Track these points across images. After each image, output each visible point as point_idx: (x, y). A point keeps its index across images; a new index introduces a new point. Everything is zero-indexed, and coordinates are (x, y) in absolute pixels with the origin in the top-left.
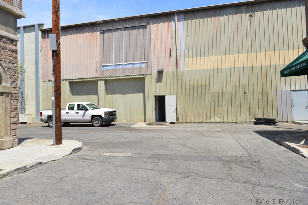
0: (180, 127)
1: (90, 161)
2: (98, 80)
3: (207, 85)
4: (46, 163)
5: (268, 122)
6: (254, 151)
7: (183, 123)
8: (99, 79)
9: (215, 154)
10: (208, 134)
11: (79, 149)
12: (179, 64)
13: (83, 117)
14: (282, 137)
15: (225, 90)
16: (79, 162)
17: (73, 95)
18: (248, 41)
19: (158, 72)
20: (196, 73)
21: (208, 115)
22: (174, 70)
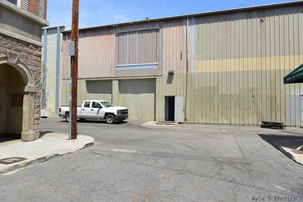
0: (188, 128)
1: (100, 155)
2: (112, 80)
3: (216, 87)
4: (62, 155)
5: (275, 126)
6: (250, 153)
7: (191, 123)
8: (114, 78)
9: (212, 155)
10: (211, 135)
11: (91, 144)
12: (189, 67)
13: (98, 114)
14: (282, 142)
15: (233, 93)
16: (90, 156)
17: (89, 93)
18: (258, 45)
19: (169, 73)
20: (206, 76)
21: (216, 117)
22: (184, 73)
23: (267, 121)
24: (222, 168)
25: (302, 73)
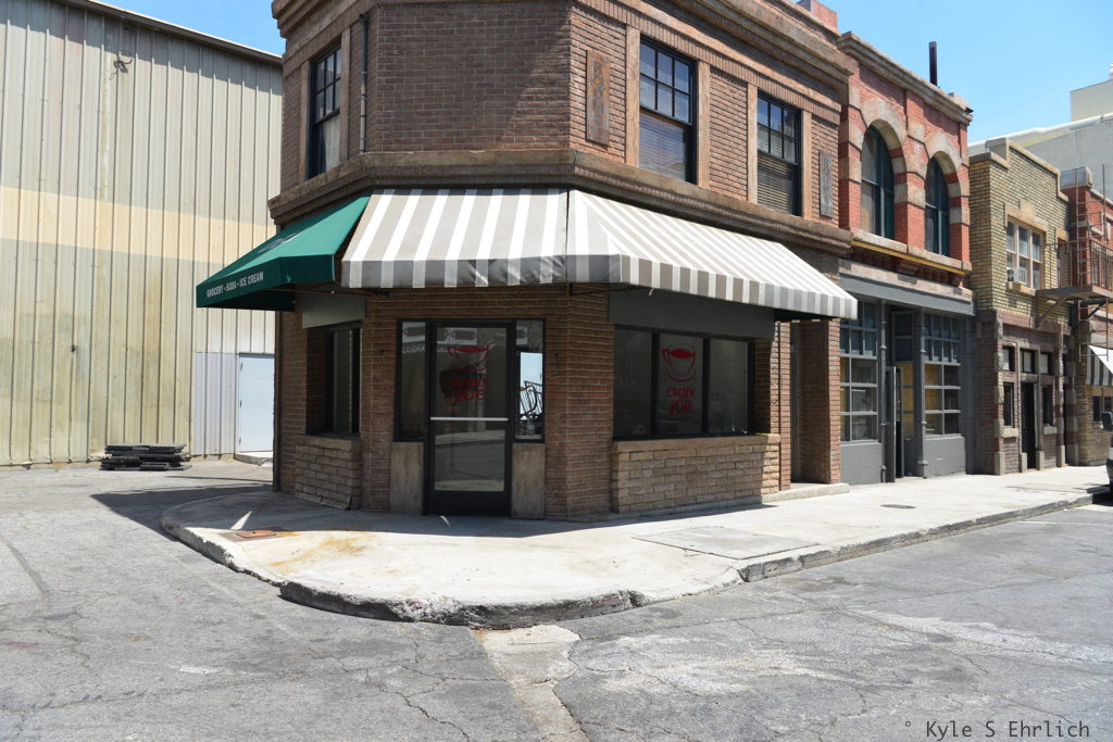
5: (154, 460)
6: (68, 573)
23: (126, 444)
25: (260, 276)
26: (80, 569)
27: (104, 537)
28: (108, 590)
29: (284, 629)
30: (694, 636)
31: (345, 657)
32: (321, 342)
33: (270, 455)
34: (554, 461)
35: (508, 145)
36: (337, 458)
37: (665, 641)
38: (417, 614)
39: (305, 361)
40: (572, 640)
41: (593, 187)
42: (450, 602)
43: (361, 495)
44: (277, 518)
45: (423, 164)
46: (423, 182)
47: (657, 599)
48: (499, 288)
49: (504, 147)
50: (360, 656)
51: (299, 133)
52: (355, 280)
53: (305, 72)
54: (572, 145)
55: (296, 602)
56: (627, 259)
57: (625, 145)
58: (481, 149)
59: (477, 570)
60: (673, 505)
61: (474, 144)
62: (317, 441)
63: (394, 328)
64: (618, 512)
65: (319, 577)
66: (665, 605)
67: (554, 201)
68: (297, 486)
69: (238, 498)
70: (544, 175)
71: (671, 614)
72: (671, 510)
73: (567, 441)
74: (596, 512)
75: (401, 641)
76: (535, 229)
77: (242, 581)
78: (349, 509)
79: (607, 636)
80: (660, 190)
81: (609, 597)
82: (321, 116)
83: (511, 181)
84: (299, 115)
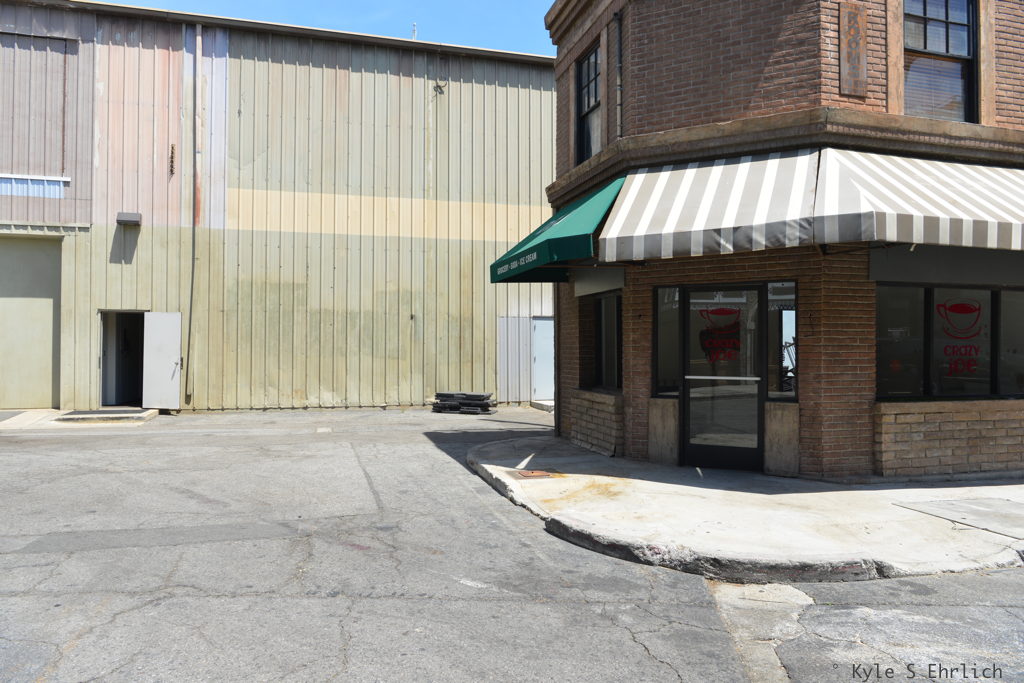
0: (196, 427)
3: (298, 285)
5: (469, 405)
6: (398, 495)
7: (209, 409)
9: (278, 516)
10: (279, 448)
12: (204, 205)
15: (353, 306)
18: (428, 162)
19: (119, 222)
20: (264, 243)
21: (298, 384)
22: (183, 225)
23: (449, 392)
24: (311, 555)
25: (534, 256)
26: (405, 492)
27: (426, 468)
28: (421, 510)
29: (543, 558)
30: (946, 617)
31: (588, 589)
32: (590, 308)
33: (552, 403)
34: (809, 421)
35: (756, 112)
36: (603, 411)
37: (910, 618)
38: (656, 558)
39: (577, 325)
40: (805, 603)
41: (849, 142)
42: (687, 552)
43: (623, 444)
44: (552, 461)
45: (673, 141)
46: (673, 158)
47: (909, 572)
48: (744, 254)
49: (751, 115)
50: (602, 590)
51: (568, 126)
52: (610, 255)
53: (572, 73)
54: (824, 103)
55: (556, 536)
56: (882, 216)
57: (886, 93)
58: (729, 120)
59: (719, 523)
60: (951, 471)
61: (722, 115)
62: (587, 395)
63: (650, 294)
64: (882, 475)
65: (576, 517)
66: (919, 580)
67: (804, 162)
68: (573, 433)
69: (525, 441)
70: (794, 137)
71: (923, 590)
72: (948, 477)
73: (822, 400)
74: (856, 474)
75: (639, 582)
76: (782, 193)
77: (518, 513)
78: (613, 456)
79: (843, 604)
80: (930, 135)
81: (851, 565)
82: (586, 109)
83: (760, 147)
84: (568, 111)
